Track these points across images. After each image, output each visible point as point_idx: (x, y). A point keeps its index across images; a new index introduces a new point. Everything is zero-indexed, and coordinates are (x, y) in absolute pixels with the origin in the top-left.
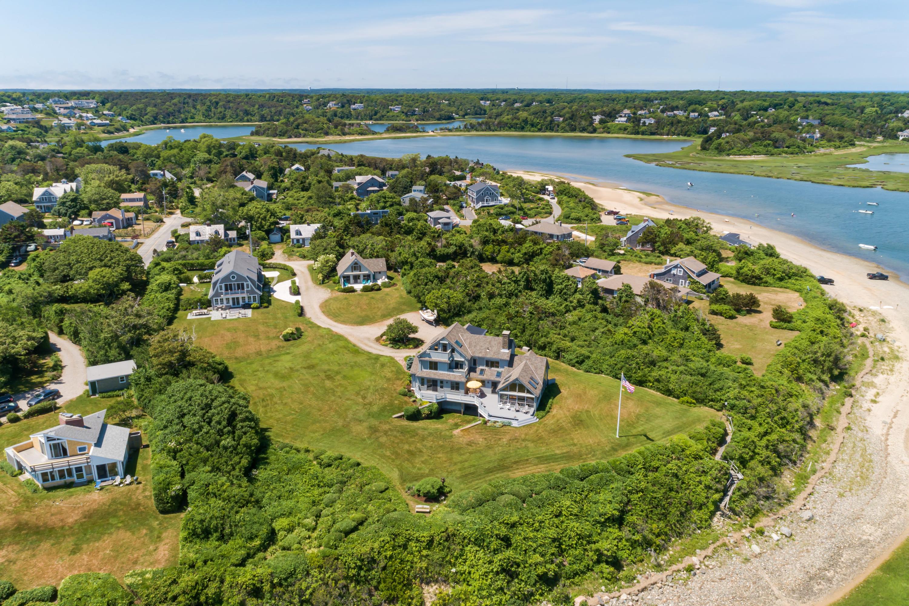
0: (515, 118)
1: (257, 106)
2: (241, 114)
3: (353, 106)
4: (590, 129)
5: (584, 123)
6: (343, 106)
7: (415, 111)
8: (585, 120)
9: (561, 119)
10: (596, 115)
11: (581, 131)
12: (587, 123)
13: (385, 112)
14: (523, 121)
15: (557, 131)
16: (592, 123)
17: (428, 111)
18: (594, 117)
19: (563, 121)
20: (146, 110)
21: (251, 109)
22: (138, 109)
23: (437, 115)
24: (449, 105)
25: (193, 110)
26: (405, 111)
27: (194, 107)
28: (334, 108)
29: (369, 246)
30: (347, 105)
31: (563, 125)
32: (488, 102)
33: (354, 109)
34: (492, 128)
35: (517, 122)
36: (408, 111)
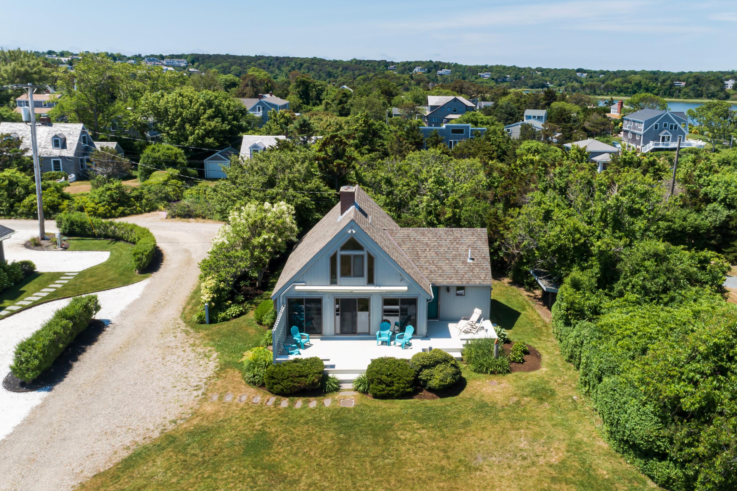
0: (626, 81)
1: (340, 69)
2: (324, 75)
3: (440, 72)
4: (722, 94)
5: (713, 88)
6: (429, 71)
7: (506, 77)
8: (715, 85)
9: (683, 84)
10: (727, 80)
11: (709, 98)
12: (718, 88)
13: (473, 79)
14: (636, 85)
15: (678, 97)
16: (723, 89)
17: (520, 78)
18: (726, 82)
19: (686, 86)
20: (230, 68)
21: (335, 71)
22: (223, 67)
23: (530, 82)
24: (543, 75)
25: (277, 71)
26: (495, 77)
27: (279, 68)
28: (420, 72)
29: (430, 183)
30: (433, 70)
31: (686, 90)
32: (585, 75)
33: (441, 75)
34: (598, 92)
35: (629, 85)
36: (499, 77)
